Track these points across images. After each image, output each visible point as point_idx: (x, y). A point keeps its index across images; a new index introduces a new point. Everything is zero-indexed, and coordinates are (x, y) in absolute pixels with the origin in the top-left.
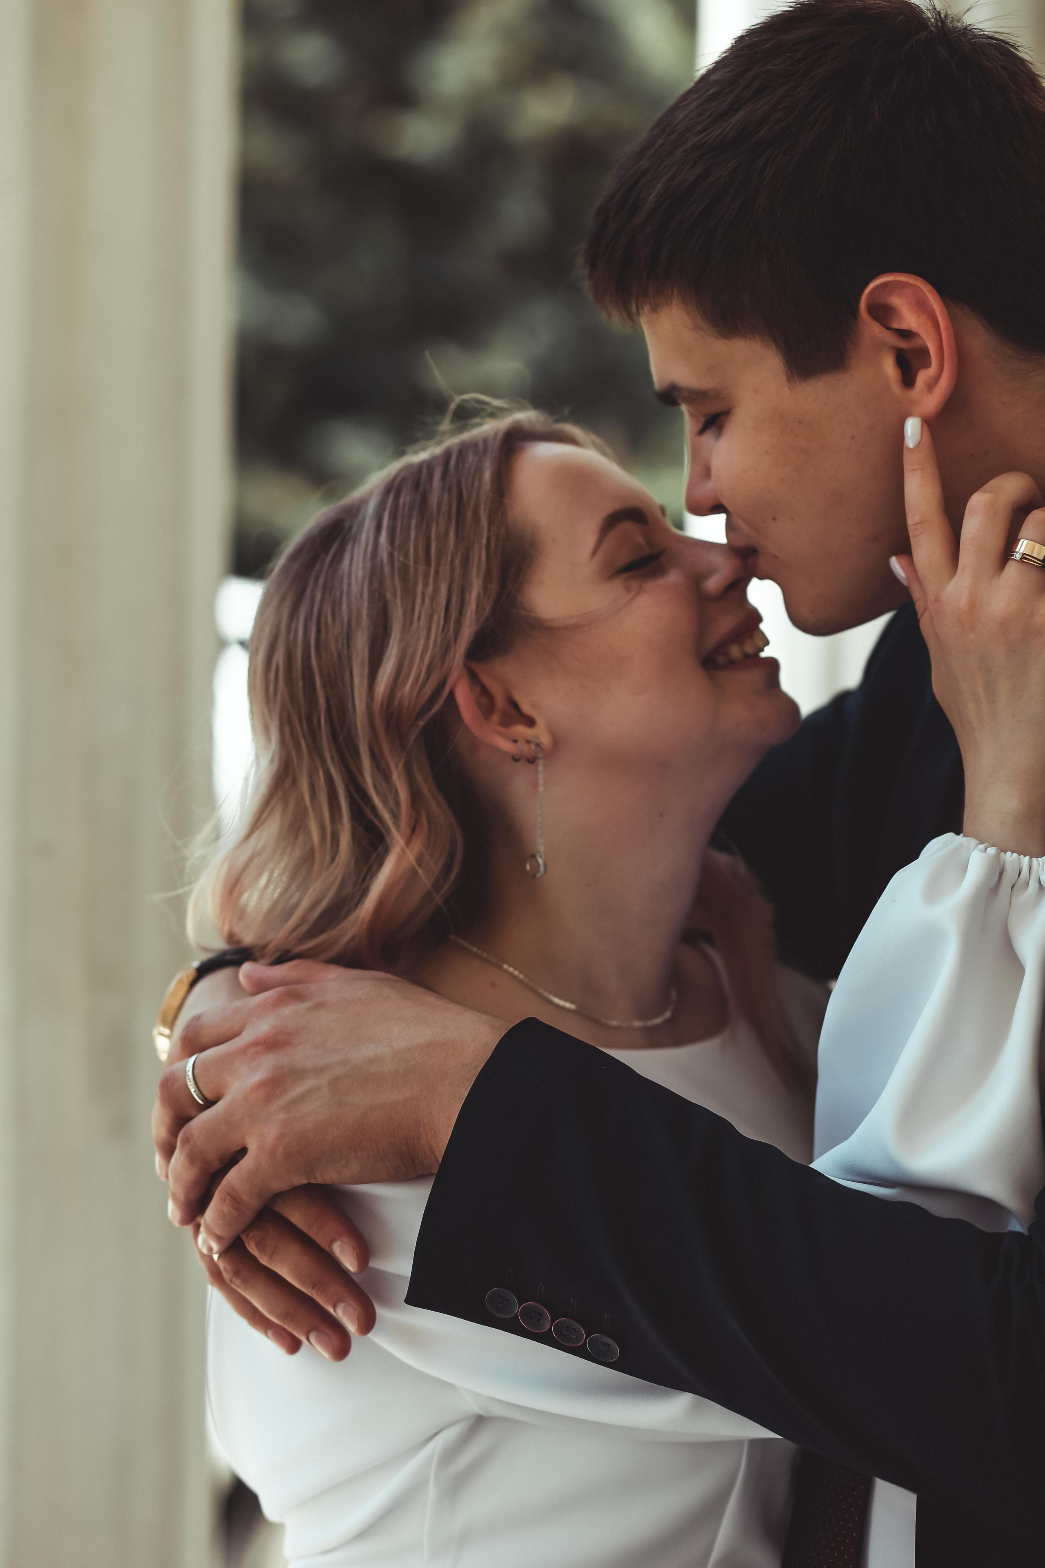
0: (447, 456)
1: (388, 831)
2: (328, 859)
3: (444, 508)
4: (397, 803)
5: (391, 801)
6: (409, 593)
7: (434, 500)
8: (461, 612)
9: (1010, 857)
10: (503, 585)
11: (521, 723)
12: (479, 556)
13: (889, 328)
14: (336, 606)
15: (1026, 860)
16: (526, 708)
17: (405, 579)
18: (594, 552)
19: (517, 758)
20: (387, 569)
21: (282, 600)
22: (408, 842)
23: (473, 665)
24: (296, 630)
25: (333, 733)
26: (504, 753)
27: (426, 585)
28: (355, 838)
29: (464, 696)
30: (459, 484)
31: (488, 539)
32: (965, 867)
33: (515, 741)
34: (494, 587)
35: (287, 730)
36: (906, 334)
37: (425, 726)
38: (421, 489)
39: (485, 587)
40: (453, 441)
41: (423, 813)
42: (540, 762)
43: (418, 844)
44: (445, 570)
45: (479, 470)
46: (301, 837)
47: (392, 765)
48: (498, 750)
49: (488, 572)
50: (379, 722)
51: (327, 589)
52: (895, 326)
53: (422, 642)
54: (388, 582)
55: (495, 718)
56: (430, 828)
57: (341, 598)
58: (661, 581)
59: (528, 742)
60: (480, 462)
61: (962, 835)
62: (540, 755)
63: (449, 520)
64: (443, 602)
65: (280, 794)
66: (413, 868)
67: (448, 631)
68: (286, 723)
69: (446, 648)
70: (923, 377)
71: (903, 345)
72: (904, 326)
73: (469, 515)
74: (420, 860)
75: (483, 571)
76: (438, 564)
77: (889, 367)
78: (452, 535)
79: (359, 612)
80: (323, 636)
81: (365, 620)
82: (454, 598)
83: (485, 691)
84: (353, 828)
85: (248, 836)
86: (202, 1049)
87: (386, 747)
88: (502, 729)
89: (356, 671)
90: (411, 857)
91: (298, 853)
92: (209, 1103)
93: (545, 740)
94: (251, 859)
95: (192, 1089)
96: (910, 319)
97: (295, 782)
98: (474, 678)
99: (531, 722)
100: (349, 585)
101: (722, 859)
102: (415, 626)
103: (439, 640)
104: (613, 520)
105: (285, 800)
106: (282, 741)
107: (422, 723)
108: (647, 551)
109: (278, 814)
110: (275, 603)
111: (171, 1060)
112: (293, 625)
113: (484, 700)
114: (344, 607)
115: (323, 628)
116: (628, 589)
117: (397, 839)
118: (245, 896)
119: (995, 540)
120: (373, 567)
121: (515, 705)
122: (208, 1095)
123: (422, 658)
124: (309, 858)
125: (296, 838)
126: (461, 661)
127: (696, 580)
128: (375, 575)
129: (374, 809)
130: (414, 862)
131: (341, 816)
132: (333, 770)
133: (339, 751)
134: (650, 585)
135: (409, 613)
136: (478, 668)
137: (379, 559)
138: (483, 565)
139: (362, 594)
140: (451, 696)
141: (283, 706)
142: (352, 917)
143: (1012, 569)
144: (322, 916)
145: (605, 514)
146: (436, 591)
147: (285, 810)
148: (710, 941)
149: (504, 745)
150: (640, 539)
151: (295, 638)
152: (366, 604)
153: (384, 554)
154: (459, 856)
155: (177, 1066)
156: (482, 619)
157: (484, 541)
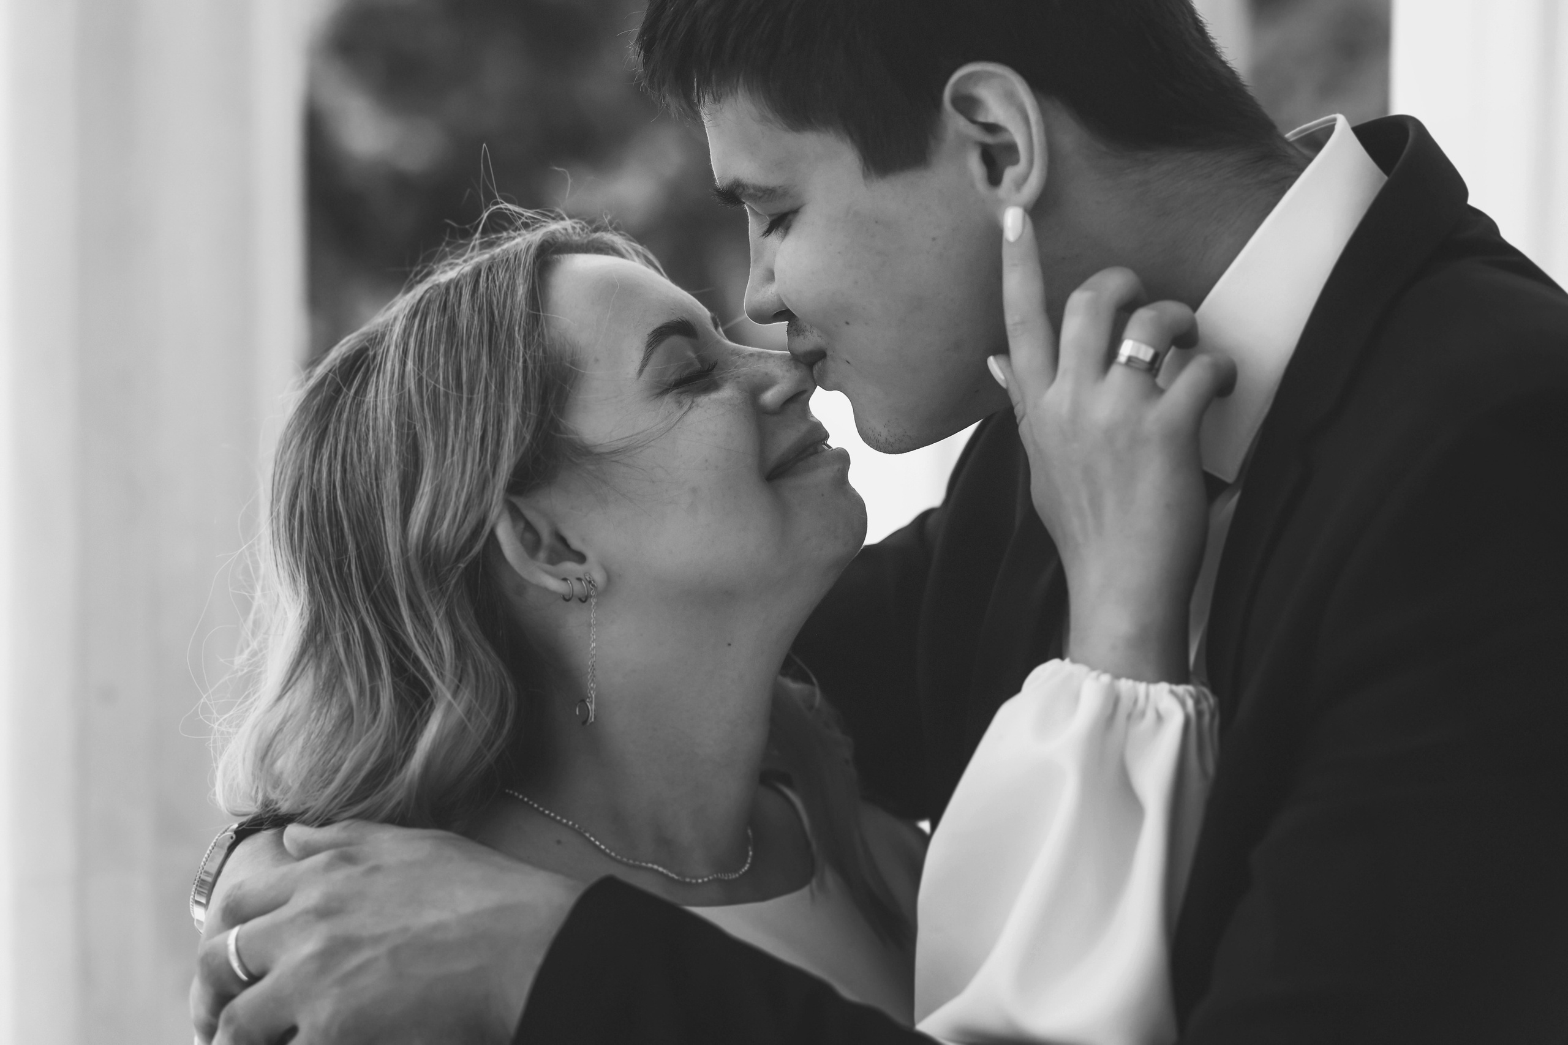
0: (477, 273)
1: (431, 683)
2: (368, 718)
3: (475, 330)
4: (440, 653)
5: (433, 652)
6: (440, 423)
7: (463, 322)
8: (498, 444)
9: (1125, 685)
10: (543, 412)
11: (569, 560)
12: (516, 377)
13: (973, 122)
14: (362, 441)
15: (1142, 687)
16: (576, 543)
17: (435, 409)
18: (641, 371)
19: (567, 598)
20: (415, 399)
21: (303, 439)
22: (455, 694)
23: (515, 500)
24: (320, 471)
25: (367, 585)
26: (553, 593)
27: (458, 415)
28: (397, 696)
29: (505, 534)
30: (490, 304)
31: (525, 361)
32: (1076, 698)
33: (565, 580)
34: (533, 414)
35: (315, 579)
36: (992, 128)
37: (466, 568)
38: (449, 311)
39: (523, 415)
40: (483, 257)
41: (469, 662)
42: (593, 601)
43: (466, 694)
44: (479, 397)
45: (512, 288)
46: (338, 693)
47: (432, 612)
48: (546, 590)
49: (526, 397)
50: (415, 567)
51: (353, 424)
52: (981, 119)
53: (458, 476)
54: (417, 413)
55: (542, 555)
56: (477, 680)
57: (367, 435)
58: (714, 396)
59: (579, 579)
60: (513, 278)
61: (1067, 660)
62: (592, 593)
63: (481, 342)
64: (478, 432)
65: (312, 650)
66: (463, 721)
67: (485, 464)
68: (314, 575)
69: (484, 484)
70: (1010, 174)
71: (989, 139)
72: (991, 119)
73: (503, 337)
74: (469, 712)
75: (521, 398)
76: (471, 391)
77: (975, 166)
78: (484, 359)
79: (387, 449)
80: (348, 476)
81: (394, 458)
82: (490, 429)
83: (529, 527)
84: (395, 685)
85: (280, 698)
86: (244, 920)
87: (425, 596)
88: (548, 567)
89: (388, 513)
90: (459, 710)
91: (335, 712)
92: (254, 979)
93: (599, 577)
94: (284, 722)
95: (235, 965)
96: (996, 110)
97: (327, 638)
98: (515, 513)
99: (581, 558)
100: (376, 419)
101: (794, 686)
102: (448, 462)
103: (475, 475)
104: (660, 335)
105: (318, 656)
106: (312, 592)
107: (462, 566)
108: (698, 366)
109: (310, 673)
110: (296, 441)
111: (212, 934)
112: (317, 466)
113: (528, 536)
114: (371, 444)
115: (348, 466)
116: (680, 404)
117: (443, 690)
118: (279, 764)
119: (1098, 342)
120: (401, 397)
121: (563, 540)
122: (253, 968)
123: (458, 496)
124: (347, 716)
125: (332, 695)
126: (501, 497)
127: (754, 391)
128: (403, 409)
129: (416, 661)
130: (463, 716)
131: (380, 672)
132: (367, 621)
133: (374, 602)
134: (704, 400)
135: (441, 447)
136: (518, 501)
137: (406, 389)
138: (521, 391)
139: (389, 430)
140: (493, 534)
141: (310, 555)
142: (396, 780)
143: (1117, 373)
144: (366, 780)
145: (650, 329)
146: (470, 419)
147: (318, 667)
148: (790, 784)
149: (553, 584)
150: (691, 354)
151: (319, 481)
152: (394, 439)
153: (411, 383)
154: (511, 707)
155: (218, 939)
156: (522, 449)
157: (521, 364)
